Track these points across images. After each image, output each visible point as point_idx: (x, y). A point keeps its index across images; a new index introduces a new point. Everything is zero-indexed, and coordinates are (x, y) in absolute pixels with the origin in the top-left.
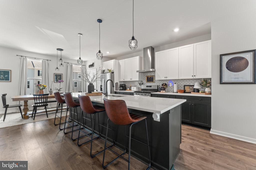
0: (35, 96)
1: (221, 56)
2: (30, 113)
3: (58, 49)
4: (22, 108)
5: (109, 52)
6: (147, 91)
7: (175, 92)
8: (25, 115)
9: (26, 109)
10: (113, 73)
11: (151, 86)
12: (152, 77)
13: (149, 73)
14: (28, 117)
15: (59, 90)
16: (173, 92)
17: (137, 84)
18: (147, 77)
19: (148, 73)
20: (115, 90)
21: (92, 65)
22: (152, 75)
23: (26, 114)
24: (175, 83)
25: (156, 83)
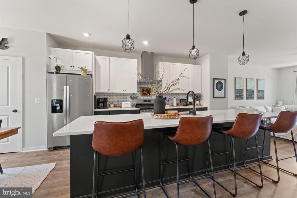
6: (146, 107)
7: (175, 106)
11: (149, 101)
12: (149, 89)
13: (144, 84)
16: (173, 106)
18: (142, 89)
19: (142, 84)
22: (148, 87)
24: (175, 97)
25: (154, 96)
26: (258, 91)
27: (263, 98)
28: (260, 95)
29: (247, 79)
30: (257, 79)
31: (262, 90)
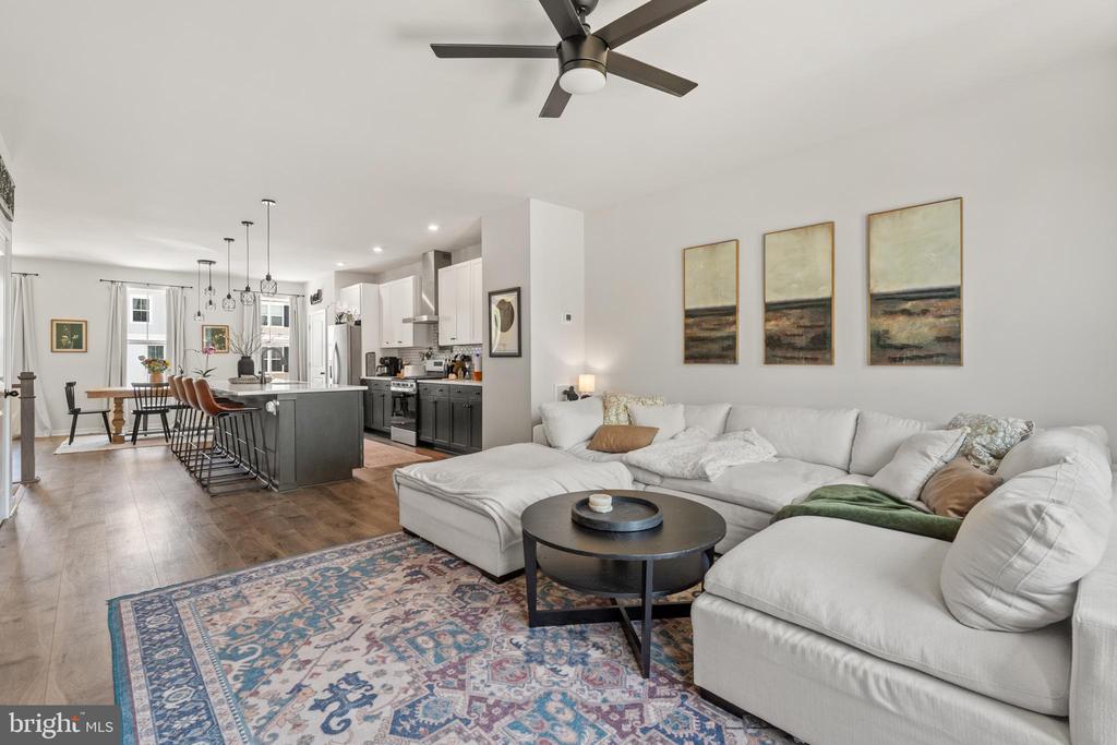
0: (137, 389)
1: (491, 294)
2: (127, 430)
3: (200, 261)
4: (111, 417)
5: (383, 248)
8: (116, 434)
9: (119, 421)
10: (358, 323)
14: (122, 441)
15: (204, 375)
17: (415, 357)
20: (364, 376)
21: (316, 298)
23: (119, 431)
29: (764, 239)
30: (869, 221)
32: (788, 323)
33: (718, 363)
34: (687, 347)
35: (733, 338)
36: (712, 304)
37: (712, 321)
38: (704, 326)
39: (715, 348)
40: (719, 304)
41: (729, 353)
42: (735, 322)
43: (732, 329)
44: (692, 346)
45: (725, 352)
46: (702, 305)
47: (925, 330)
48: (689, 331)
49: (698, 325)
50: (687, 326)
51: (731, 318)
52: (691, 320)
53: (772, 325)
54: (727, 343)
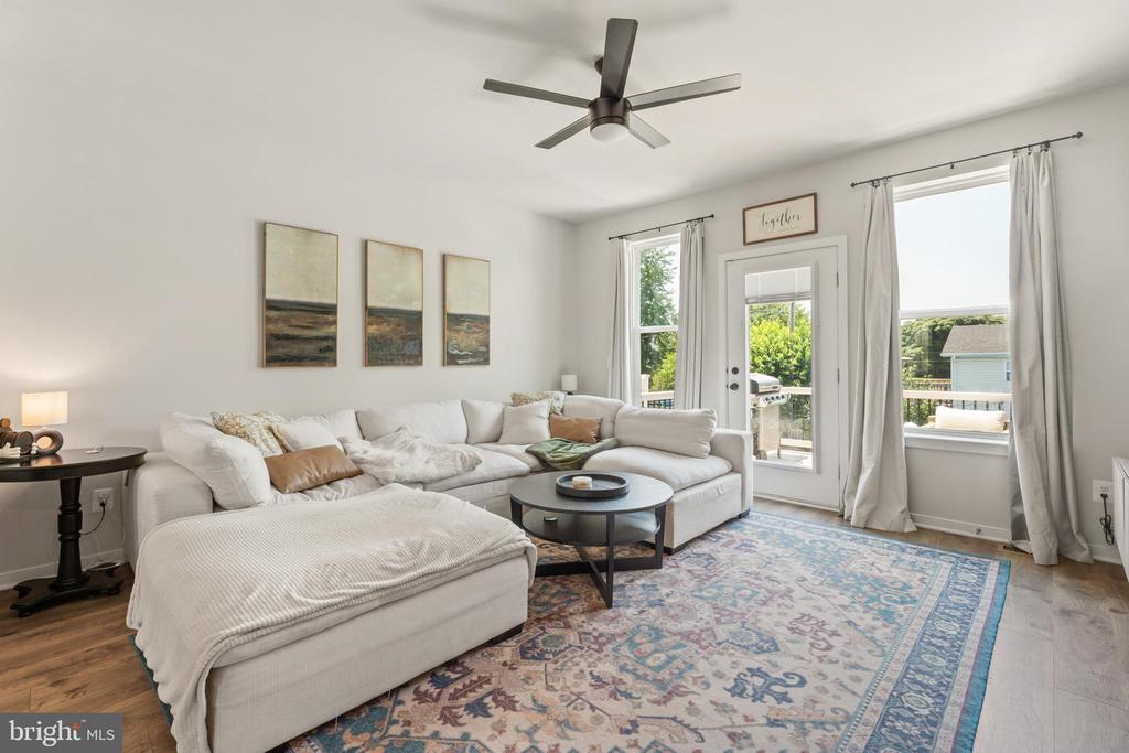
26: (452, 321)
27: (481, 357)
28: (465, 340)
29: (365, 244)
30: (444, 258)
31: (473, 318)
32: (388, 329)
33: (312, 365)
34: (268, 347)
35: (333, 338)
36: (304, 298)
37: (308, 318)
38: (294, 322)
39: (310, 349)
40: (315, 299)
41: (328, 354)
42: (335, 322)
43: (332, 329)
44: (277, 346)
45: (324, 353)
46: (290, 297)
47: (474, 342)
48: (271, 327)
49: (286, 320)
50: (268, 320)
51: (330, 318)
52: (274, 314)
53: (372, 329)
54: (325, 344)
